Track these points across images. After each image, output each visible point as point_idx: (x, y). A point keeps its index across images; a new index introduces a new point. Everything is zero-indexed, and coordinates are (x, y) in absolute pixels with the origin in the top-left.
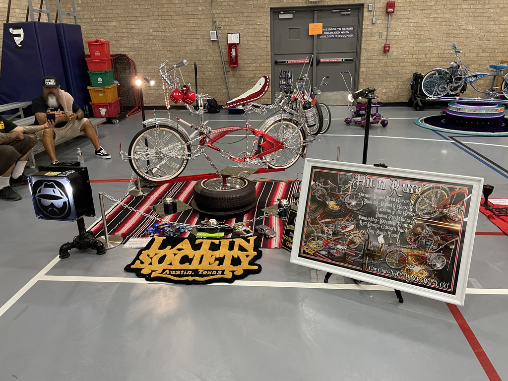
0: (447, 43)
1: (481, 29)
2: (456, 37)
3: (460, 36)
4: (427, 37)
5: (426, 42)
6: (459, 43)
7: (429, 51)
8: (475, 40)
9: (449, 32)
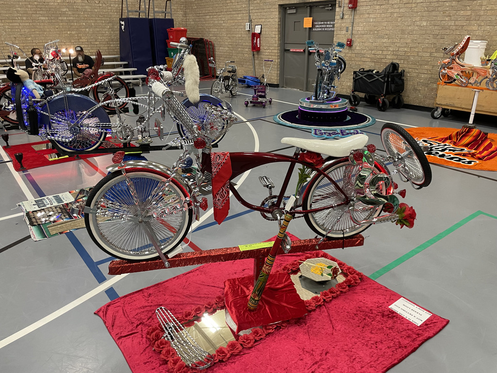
2: (410, 33)
3: (414, 33)
4: (384, 33)
5: (383, 38)
6: (412, 40)
7: (385, 47)
8: (429, 38)
9: (404, 28)
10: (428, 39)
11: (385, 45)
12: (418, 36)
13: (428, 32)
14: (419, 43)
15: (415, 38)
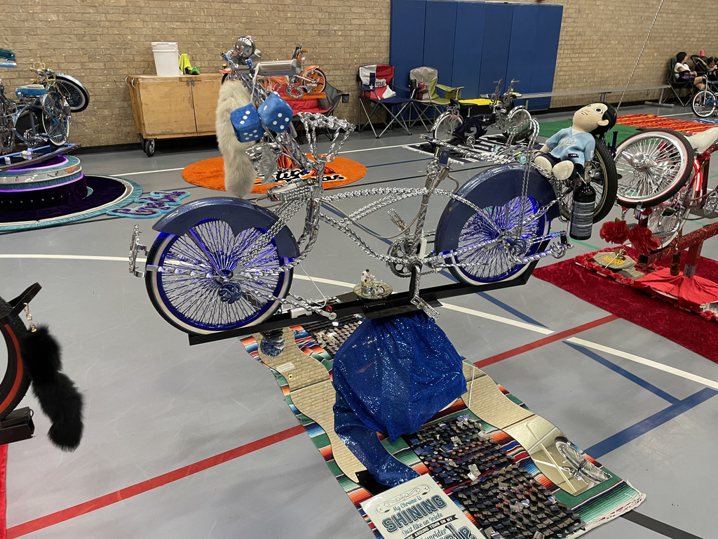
1: (74, 21)
2: (32, 33)
3: (39, 32)
13: (66, 30)
14: (54, 50)
15: (44, 41)
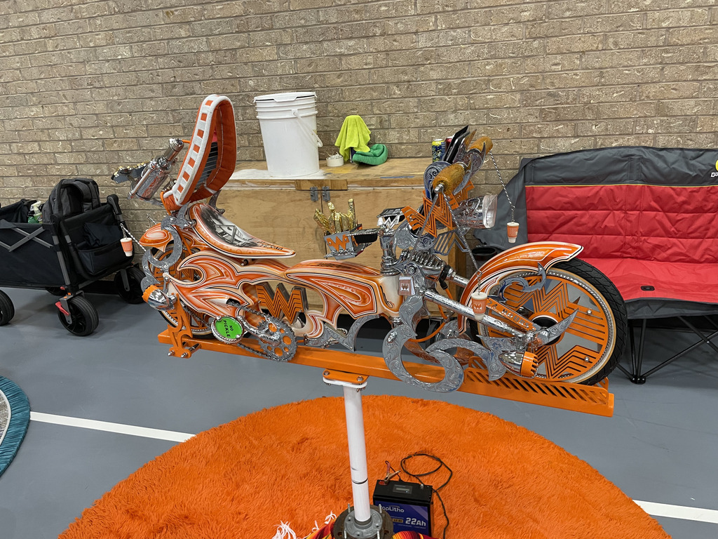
0: (79, 106)
2: (97, 85)
3: (107, 82)
4: (24, 90)
5: (27, 106)
6: (110, 104)
7: (42, 130)
8: (152, 95)
9: (73, 70)
10: (151, 98)
11: (39, 124)
12: (121, 91)
13: (144, 76)
14: (130, 113)
15: (116, 98)
